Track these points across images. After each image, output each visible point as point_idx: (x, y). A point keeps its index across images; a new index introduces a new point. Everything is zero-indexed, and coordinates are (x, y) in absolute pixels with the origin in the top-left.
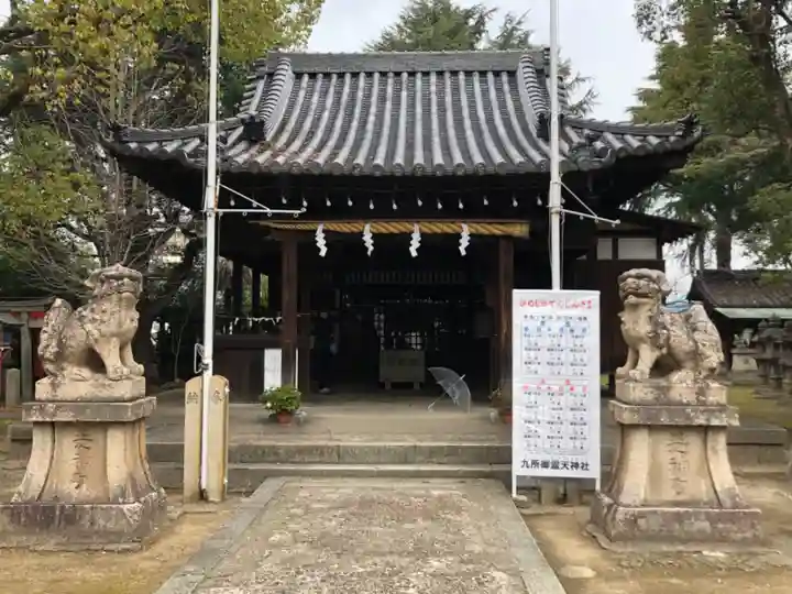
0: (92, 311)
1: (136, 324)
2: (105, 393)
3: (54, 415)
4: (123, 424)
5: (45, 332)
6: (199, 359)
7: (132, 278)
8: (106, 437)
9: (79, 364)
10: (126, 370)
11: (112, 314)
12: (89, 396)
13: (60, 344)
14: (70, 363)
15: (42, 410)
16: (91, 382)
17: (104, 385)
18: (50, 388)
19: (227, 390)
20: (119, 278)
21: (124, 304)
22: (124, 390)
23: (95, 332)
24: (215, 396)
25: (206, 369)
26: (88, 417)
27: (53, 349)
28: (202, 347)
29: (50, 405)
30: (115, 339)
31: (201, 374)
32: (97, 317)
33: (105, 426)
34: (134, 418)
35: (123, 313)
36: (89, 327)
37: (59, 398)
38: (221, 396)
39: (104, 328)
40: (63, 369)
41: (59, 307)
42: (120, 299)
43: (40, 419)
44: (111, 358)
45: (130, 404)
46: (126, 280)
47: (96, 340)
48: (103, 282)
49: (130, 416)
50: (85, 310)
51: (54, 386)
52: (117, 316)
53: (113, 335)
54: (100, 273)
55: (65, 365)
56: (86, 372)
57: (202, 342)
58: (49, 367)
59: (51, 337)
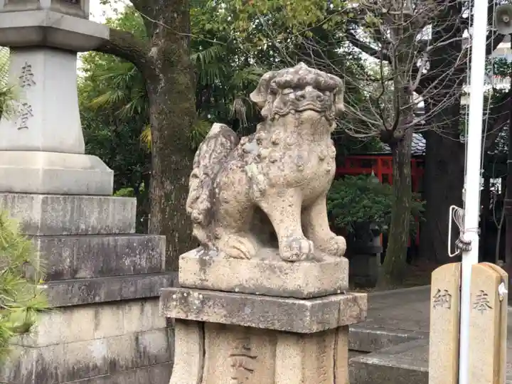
0: (259, 141)
1: (332, 167)
2: (274, 283)
3: (200, 311)
4: (300, 336)
5: (196, 176)
6: (456, 232)
7: (318, 86)
8: (274, 356)
9: (240, 231)
10: (306, 244)
11: (288, 147)
12: (250, 285)
13: (212, 195)
14: (226, 227)
15: (184, 301)
16: (255, 261)
17: (272, 268)
18: (197, 267)
19: (503, 290)
20: (299, 86)
21: (306, 130)
22: (303, 278)
23: (261, 178)
24: (481, 301)
25: (467, 251)
26: (247, 318)
27: (203, 204)
28: (460, 211)
29: (196, 294)
30: (291, 191)
31: (458, 259)
32: (264, 152)
33: (272, 336)
34: (315, 329)
35: (305, 147)
36: (253, 169)
37: (209, 284)
38: (492, 299)
39: (274, 171)
40: (217, 238)
41: (216, 137)
42: (301, 123)
43: (182, 316)
44: (287, 224)
45: (308, 303)
46: (309, 89)
47: (263, 193)
48: (274, 93)
49: (308, 324)
50: (250, 141)
51: (204, 264)
52: (294, 152)
53: (289, 185)
54: (271, 79)
55: (220, 231)
56: (247, 245)
57: (461, 204)
58: (198, 233)
59: (201, 185)
